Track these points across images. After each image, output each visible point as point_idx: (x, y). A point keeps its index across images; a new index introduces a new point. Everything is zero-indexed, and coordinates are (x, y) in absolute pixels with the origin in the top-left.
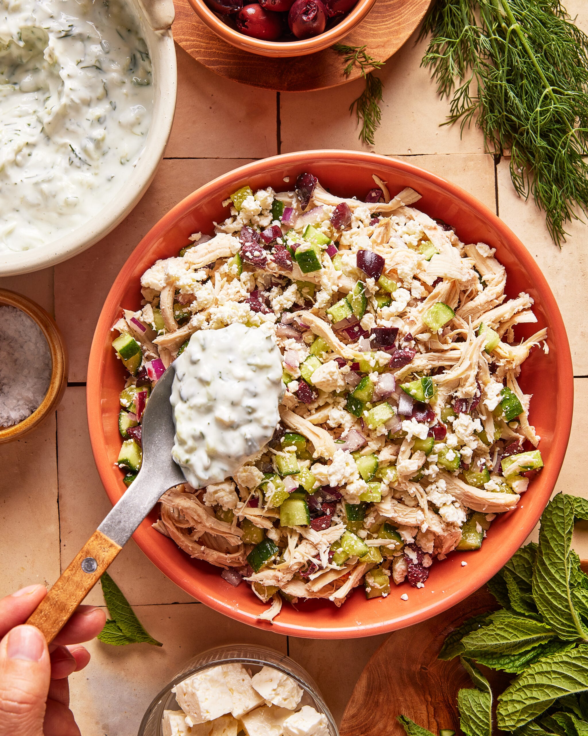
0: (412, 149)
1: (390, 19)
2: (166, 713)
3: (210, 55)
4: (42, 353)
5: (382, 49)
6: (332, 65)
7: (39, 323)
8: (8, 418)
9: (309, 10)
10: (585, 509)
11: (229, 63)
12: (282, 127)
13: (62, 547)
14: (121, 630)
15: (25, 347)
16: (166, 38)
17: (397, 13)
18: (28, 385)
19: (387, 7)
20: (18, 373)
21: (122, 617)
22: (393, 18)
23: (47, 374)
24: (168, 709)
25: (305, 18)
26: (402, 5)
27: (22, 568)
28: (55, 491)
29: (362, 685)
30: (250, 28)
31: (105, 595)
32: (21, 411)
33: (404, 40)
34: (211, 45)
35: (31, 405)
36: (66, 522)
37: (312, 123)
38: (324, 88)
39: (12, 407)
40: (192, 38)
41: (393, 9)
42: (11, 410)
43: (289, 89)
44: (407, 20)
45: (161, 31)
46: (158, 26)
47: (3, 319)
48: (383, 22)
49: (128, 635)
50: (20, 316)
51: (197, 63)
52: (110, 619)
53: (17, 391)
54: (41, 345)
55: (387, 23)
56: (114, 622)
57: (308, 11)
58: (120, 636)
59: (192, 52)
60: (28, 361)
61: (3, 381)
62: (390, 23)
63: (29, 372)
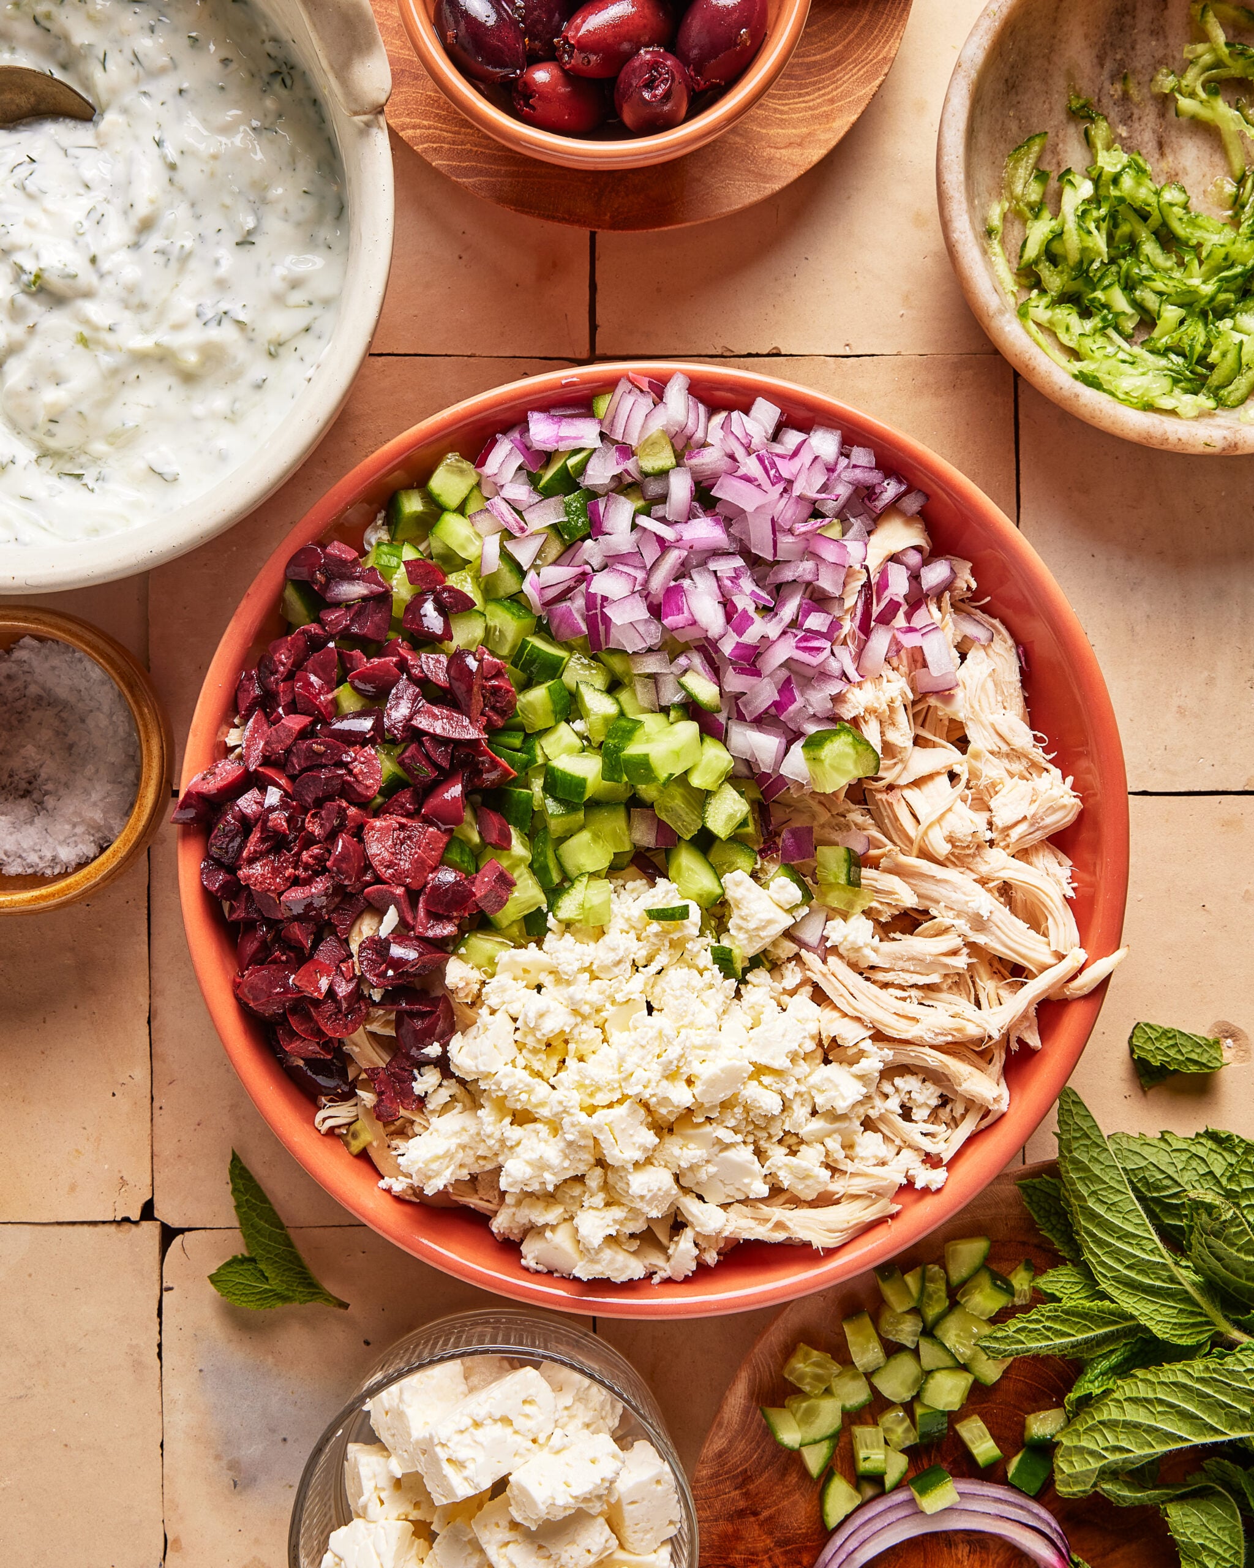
0: (853, 345)
1: (814, 91)
2: (353, 1449)
3: (460, 155)
4: (121, 732)
5: (797, 151)
6: (699, 180)
7: (117, 679)
8: (54, 859)
9: (656, 79)
10: (1184, 1051)
11: (497, 173)
12: (599, 297)
13: (156, 1112)
14: (267, 1279)
15: (87, 721)
16: (374, 131)
17: (829, 78)
18: (95, 797)
19: (809, 66)
20: (74, 772)
21: (269, 1252)
22: (819, 89)
23: (130, 775)
24: (356, 1441)
25: (647, 95)
26: (838, 64)
27: (77, 1151)
28: (144, 1002)
29: (739, 1394)
30: (539, 110)
31: (238, 1207)
32: (80, 846)
33: (842, 134)
34: (462, 137)
35: (100, 835)
36: (164, 1061)
37: (659, 290)
38: (683, 225)
39: (62, 838)
40: (425, 123)
41: (821, 71)
42: (61, 843)
43: (614, 226)
44: (849, 93)
45: (365, 118)
46: (358, 109)
47: (46, 666)
48: (800, 95)
49: (279, 1290)
50: (80, 660)
51: (436, 171)
52: (246, 1255)
53: (72, 809)
54: (120, 718)
55: (807, 98)
56: (252, 1260)
57: (653, 81)
58: (266, 1291)
59: (425, 150)
60: (94, 748)
61: (45, 787)
62: (815, 99)
63: (97, 771)
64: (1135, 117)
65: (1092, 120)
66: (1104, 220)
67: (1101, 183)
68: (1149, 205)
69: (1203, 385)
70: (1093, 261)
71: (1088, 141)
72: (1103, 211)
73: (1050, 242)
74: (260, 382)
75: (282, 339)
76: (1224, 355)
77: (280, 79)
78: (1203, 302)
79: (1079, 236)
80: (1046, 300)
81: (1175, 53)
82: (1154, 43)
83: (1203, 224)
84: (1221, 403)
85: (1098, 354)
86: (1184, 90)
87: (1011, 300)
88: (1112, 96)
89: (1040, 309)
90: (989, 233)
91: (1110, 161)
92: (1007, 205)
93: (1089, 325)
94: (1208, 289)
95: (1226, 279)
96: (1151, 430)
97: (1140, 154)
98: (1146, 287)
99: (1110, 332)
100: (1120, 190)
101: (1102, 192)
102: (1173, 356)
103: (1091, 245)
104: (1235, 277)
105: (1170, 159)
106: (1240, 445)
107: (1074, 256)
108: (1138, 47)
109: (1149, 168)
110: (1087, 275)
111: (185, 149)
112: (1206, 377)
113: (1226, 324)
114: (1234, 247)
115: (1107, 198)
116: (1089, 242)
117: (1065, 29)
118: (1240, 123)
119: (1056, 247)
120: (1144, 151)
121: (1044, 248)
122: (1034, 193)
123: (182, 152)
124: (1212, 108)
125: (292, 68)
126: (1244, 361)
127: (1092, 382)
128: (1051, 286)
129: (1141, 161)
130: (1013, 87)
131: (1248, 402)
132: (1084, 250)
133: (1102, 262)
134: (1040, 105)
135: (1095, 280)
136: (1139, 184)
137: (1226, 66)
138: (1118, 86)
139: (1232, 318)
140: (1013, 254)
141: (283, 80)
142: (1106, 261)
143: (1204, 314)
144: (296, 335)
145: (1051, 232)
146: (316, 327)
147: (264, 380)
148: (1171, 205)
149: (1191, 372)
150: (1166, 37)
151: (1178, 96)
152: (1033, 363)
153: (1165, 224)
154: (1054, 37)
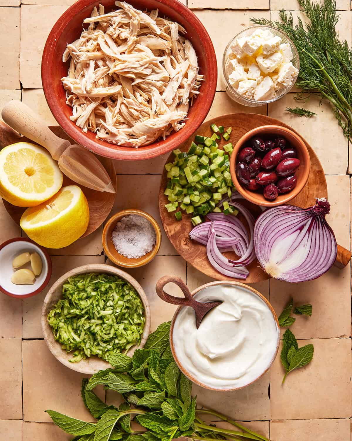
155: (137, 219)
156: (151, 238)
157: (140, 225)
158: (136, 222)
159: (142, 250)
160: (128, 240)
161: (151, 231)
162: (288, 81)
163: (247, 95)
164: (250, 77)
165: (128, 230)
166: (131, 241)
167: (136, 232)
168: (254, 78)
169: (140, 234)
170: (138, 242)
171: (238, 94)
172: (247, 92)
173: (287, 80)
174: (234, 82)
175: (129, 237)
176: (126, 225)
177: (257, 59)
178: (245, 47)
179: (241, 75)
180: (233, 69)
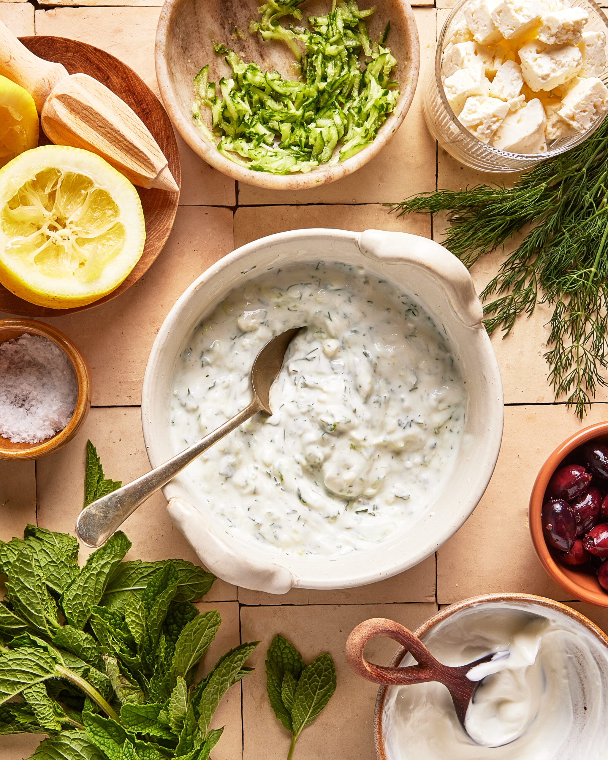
8: (34, 436)
18: (54, 408)
20: (45, 396)
23: (72, 399)
32: (46, 430)
39: (38, 427)
47: (34, 347)
53: (43, 413)
54: (67, 372)
60: (55, 386)
63: (55, 396)
64: (246, 46)
65: (227, 54)
66: (244, 95)
67: (239, 80)
68: (263, 84)
69: (310, 156)
70: (245, 115)
71: (228, 63)
72: (243, 92)
73: (223, 113)
74: (434, 445)
75: (440, 425)
76: (315, 140)
77: (411, 312)
78: (300, 119)
79: (234, 105)
80: (230, 139)
81: (255, 13)
82: (244, 11)
83: (289, 84)
84: (320, 162)
85: (259, 156)
86: (264, 28)
87: (213, 144)
88: (233, 40)
89: (228, 144)
90: (195, 117)
91: (240, 69)
92: (200, 103)
93: (252, 145)
94: (300, 112)
95: (307, 106)
96: (291, 182)
97: (253, 62)
98: (273, 120)
99: (262, 144)
100: (248, 81)
101: (241, 84)
102: (293, 147)
103: (241, 108)
104: (310, 103)
105: (268, 61)
106: (332, 177)
107: (235, 116)
108: (237, 15)
109: (258, 67)
110: (245, 122)
111: (379, 356)
112: (311, 152)
113: (312, 126)
114: (306, 91)
115: (243, 86)
116: (240, 107)
117: (201, 16)
118: (293, 35)
119: (227, 114)
120: (255, 61)
121: (221, 116)
122: (211, 93)
123: (378, 357)
124: (278, 32)
125: (416, 306)
126: (325, 140)
127: (259, 169)
128: (230, 132)
129: (254, 65)
130: (186, 49)
131: (333, 157)
132: (239, 111)
133: (250, 115)
134: (201, 54)
135: (249, 124)
136: (255, 75)
137: (279, 11)
138: (234, 35)
139: (315, 122)
140: (209, 124)
141: (413, 313)
142: (252, 114)
143: (302, 125)
144: (445, 422)
145: (222, 108)
146: (455, 416)
147: (435, 444)
148: (273, 80)
149: (303, 152)
150: (248, 7)
151: (261, 31)
152: (229, 168)
153: (273, 90)
154: (198, 21)
155: (37, 348)
156: (69, 395)
157: (45, 363)
158: (35, 356)
159: (47, 423)
160: (13, 399)
161: (68, 378)
162: (583, 116)
163: (480, 132)
164: (495, 92)
165: (16, 375)
166: (21, 402)
167: (33, 378)
168: (503, 96)
169: (43, 385)
170: (39, 405)
171: (459, 125)
172: (481, 123)
173: (583, 114)
174: (455, 96)
175: (17, 391)
176: (12, 362)
177: (521, 53)
178: (500, 12)
179: (475, 81)
180: (460, 64)
